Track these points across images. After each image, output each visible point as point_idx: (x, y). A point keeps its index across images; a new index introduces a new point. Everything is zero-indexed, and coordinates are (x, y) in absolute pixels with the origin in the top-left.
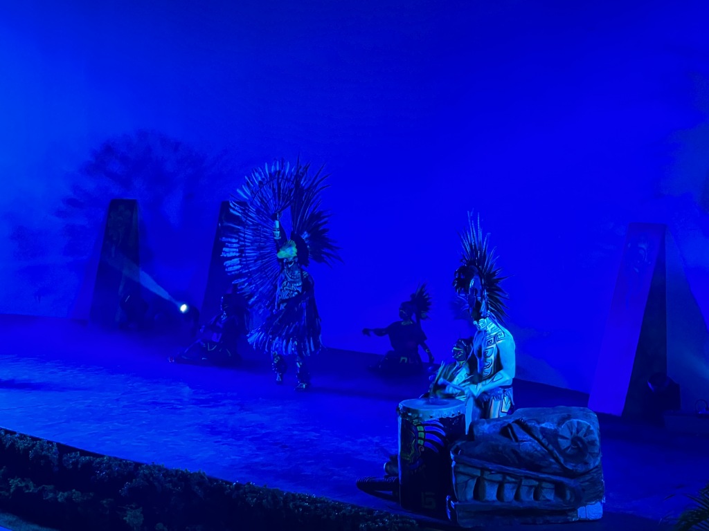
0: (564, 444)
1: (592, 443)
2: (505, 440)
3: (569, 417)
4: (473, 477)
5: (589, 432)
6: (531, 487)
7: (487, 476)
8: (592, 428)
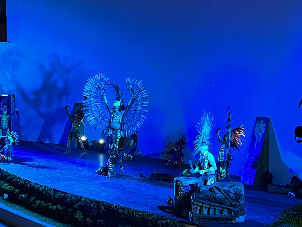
0: (232, 195)
2: (211, 193)
4: (199, 206)
6: (219, 210)
7: (204, 205)
8: (242, 190)
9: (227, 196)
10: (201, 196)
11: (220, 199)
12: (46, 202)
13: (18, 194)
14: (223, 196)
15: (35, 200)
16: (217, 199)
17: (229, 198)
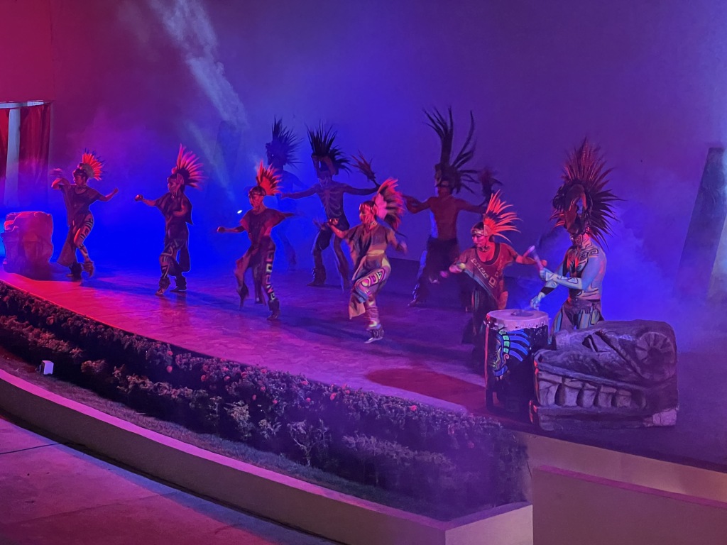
0: (641, 354)
1: (668, 354)
2: (586, 350)
3: (647, 330)
4: (554, 383)
7: (568, 382)
8: (669, 340)
9: (628, 358)
10: (559, 359)
11: (610, 365)
12: (153, 381)
13: (80, 360)
14: (618, 358)
15: (124, 375)
16: (602, 364)
17: (633, 363)
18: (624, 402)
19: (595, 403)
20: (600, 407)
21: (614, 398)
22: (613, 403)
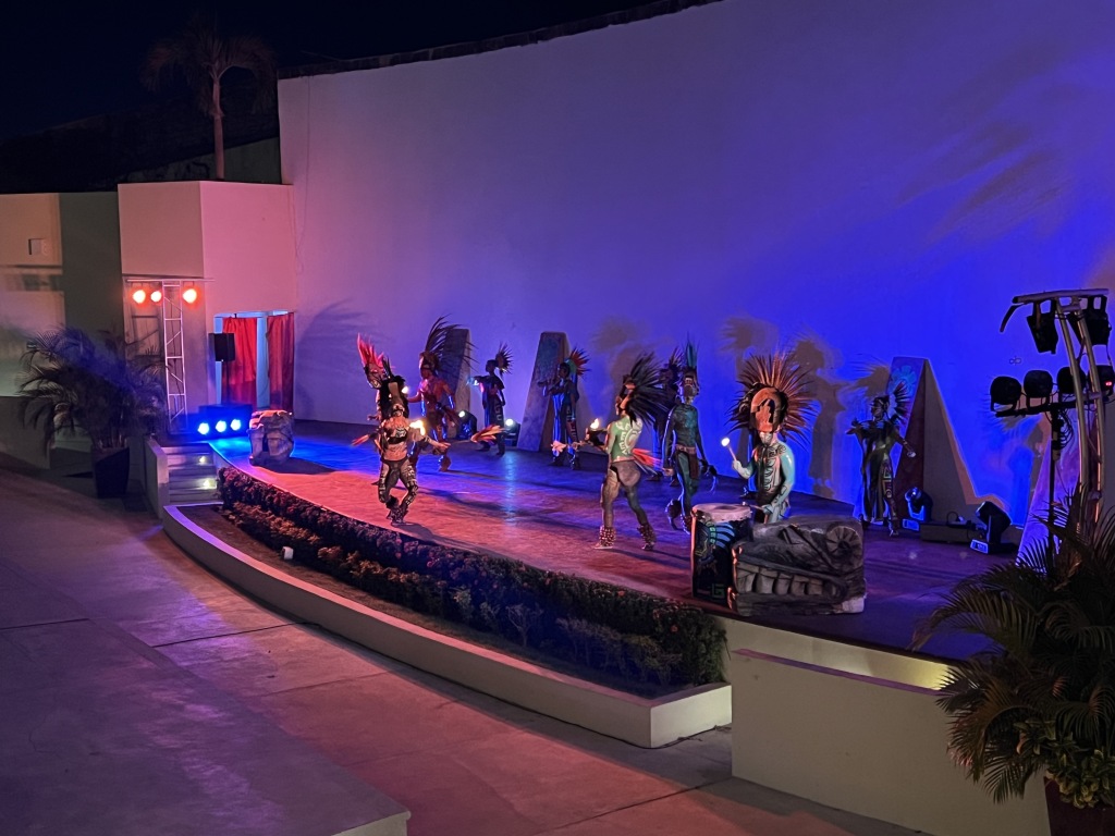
0: (832, 547)
1: (857, 546)
2: (780, 542)
3: (837, 524)
4: (752, 573)
5: (854, 537)
6: (802, 583)
7: (764, 572)
8: (857, 534)
9: (820, 550)
10: (756, 550)
11: (803, 557)
12: (384, 566)
13: (317, 546)
14: (810, 550)
15: (357, 560)
16: (796, 555)
17: (824, 554)
18: (815, 589)
19: (789, 591)
20: (794, 596)
21: (806, 586)
22: (806, 592)
